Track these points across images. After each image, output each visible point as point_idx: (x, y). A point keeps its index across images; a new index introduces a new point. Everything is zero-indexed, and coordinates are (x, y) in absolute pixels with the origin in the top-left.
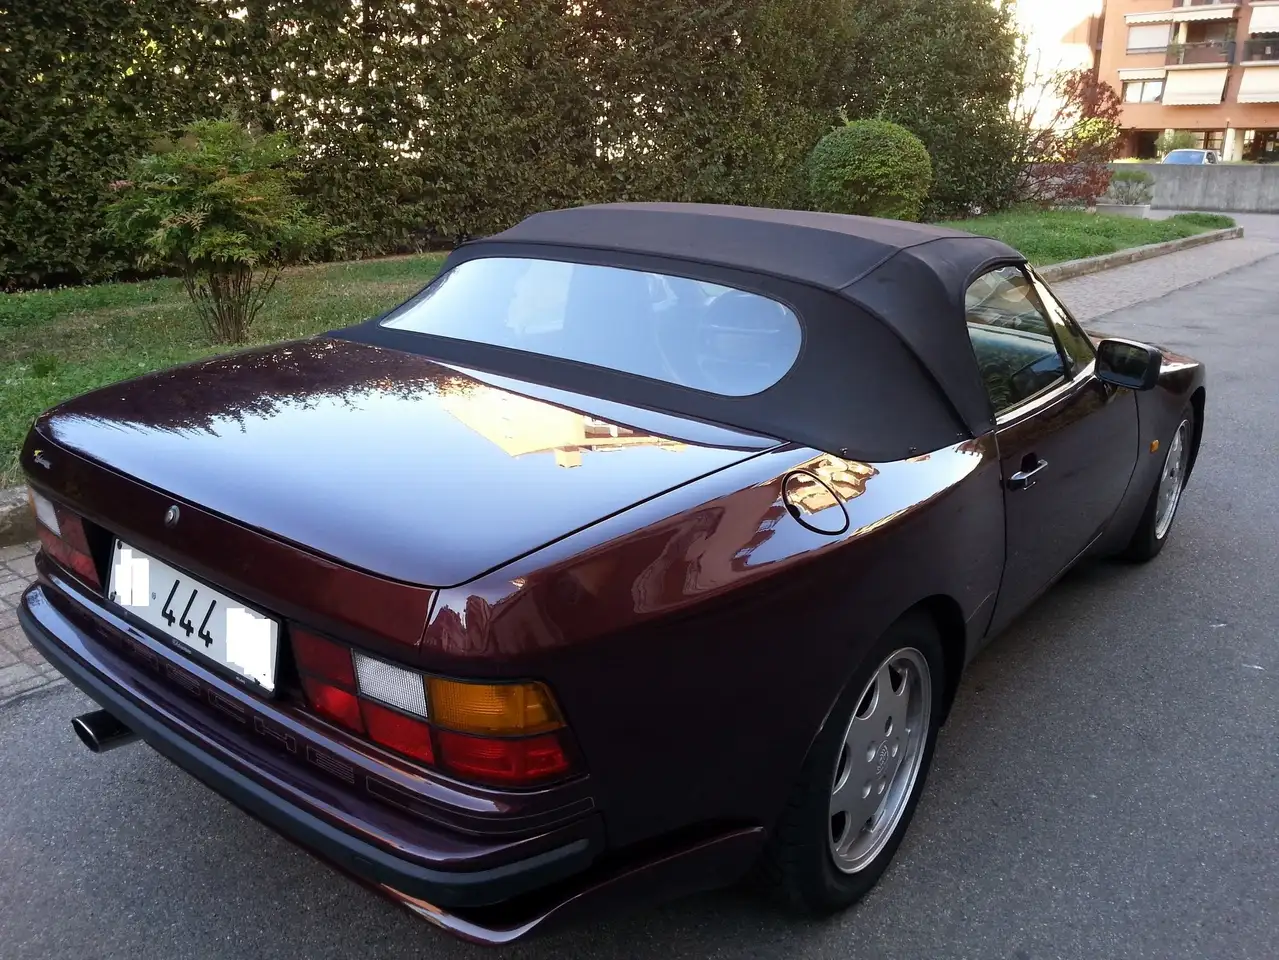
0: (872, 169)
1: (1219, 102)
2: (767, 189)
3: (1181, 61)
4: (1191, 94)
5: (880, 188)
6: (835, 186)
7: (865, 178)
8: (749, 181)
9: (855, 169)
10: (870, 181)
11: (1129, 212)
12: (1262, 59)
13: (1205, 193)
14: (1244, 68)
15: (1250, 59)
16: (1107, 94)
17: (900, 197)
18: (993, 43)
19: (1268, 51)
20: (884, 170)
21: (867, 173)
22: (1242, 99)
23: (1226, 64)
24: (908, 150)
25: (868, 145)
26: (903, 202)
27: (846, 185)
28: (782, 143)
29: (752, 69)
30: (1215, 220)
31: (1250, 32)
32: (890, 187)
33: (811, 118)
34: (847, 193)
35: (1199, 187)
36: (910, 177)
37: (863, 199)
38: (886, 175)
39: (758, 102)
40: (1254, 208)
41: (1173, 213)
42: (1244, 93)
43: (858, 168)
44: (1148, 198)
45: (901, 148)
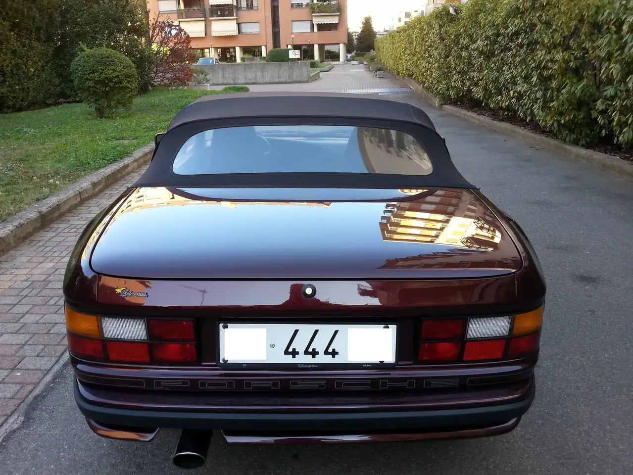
0: (109, 72)
1: (204, 36)
2: (28, 88)
3: (184, 17)
4: (197, 32)
5: (116, 83)
6: (90, 84)
7: (107, 79)
8: (18, 85)
9: (100, 74)
10: (110, 80)
11: (201, 87)
12: (217, 17)
13: (224, 77)
14: (211, 20)
15: (213, 17)
16: (183, 33)
17: (127, 88)
18: (128, 8)
19: (219, 13)
20: (117, 74)
21: (107, 75)
22: (213, 34)
23: (203, 19)
24: (125, 63)
25: (105, 61)
26: (128, 90)
27: (97, 82)
28: (30, 62)
29: (4, 21)
30: (242, 88)
31: (210, 4)
32: (120, 82)
33: (43, 48)
34: (98, 86)
35: (220, 74)
36: (129, 77)
37: (107, 89)
38: (117, 77)
39: (12, 40)
40: (244, 82)
41: (224, 87)
42: (213, 32)
43: (101, 73)
44: (208, 81)
45: (121, 62)
